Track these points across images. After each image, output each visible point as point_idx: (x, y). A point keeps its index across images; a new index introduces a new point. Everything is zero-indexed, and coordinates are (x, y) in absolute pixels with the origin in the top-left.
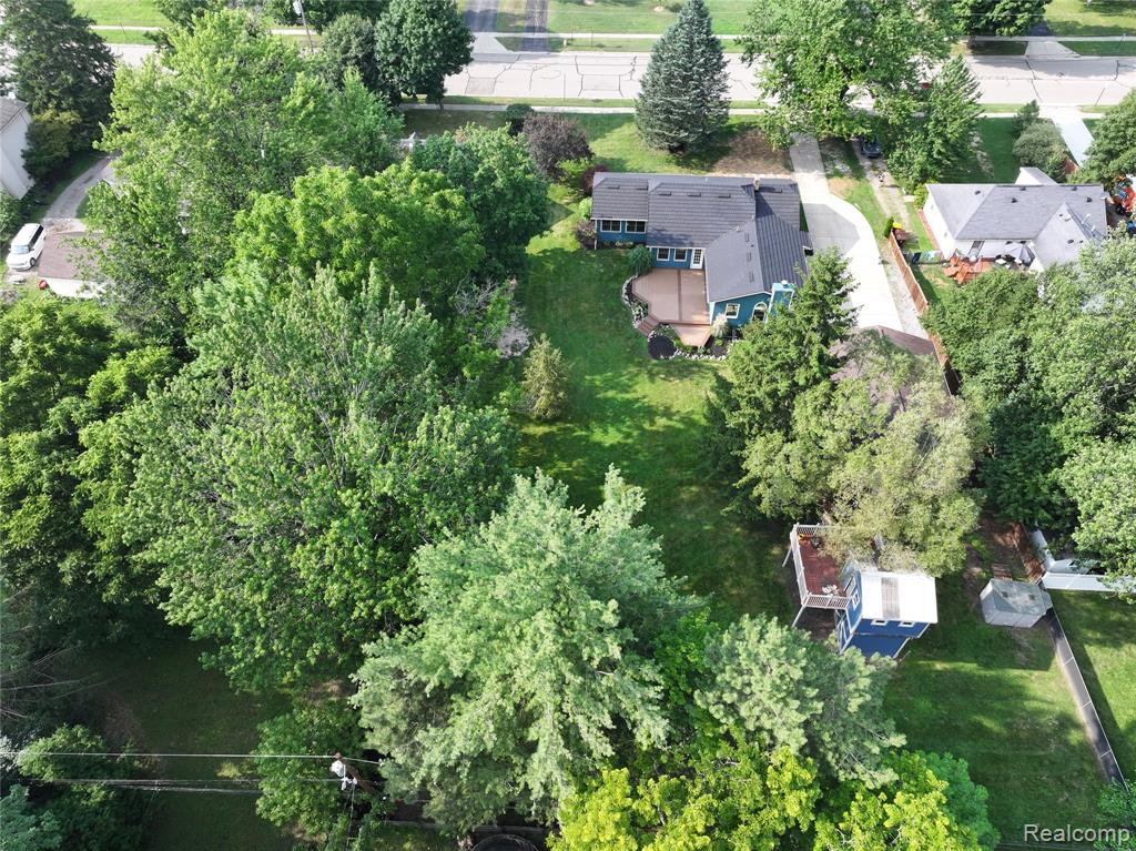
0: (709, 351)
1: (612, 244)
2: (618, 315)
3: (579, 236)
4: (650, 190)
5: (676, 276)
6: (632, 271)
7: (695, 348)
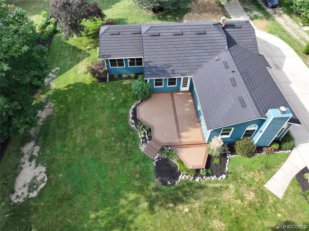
0: (210, 171)
1: (120, 76)
2: (127, 139)
3: (94, 72)
4: (142, 33)
5: (170, 99)
6: (136, 97)
7: (198, 171)
